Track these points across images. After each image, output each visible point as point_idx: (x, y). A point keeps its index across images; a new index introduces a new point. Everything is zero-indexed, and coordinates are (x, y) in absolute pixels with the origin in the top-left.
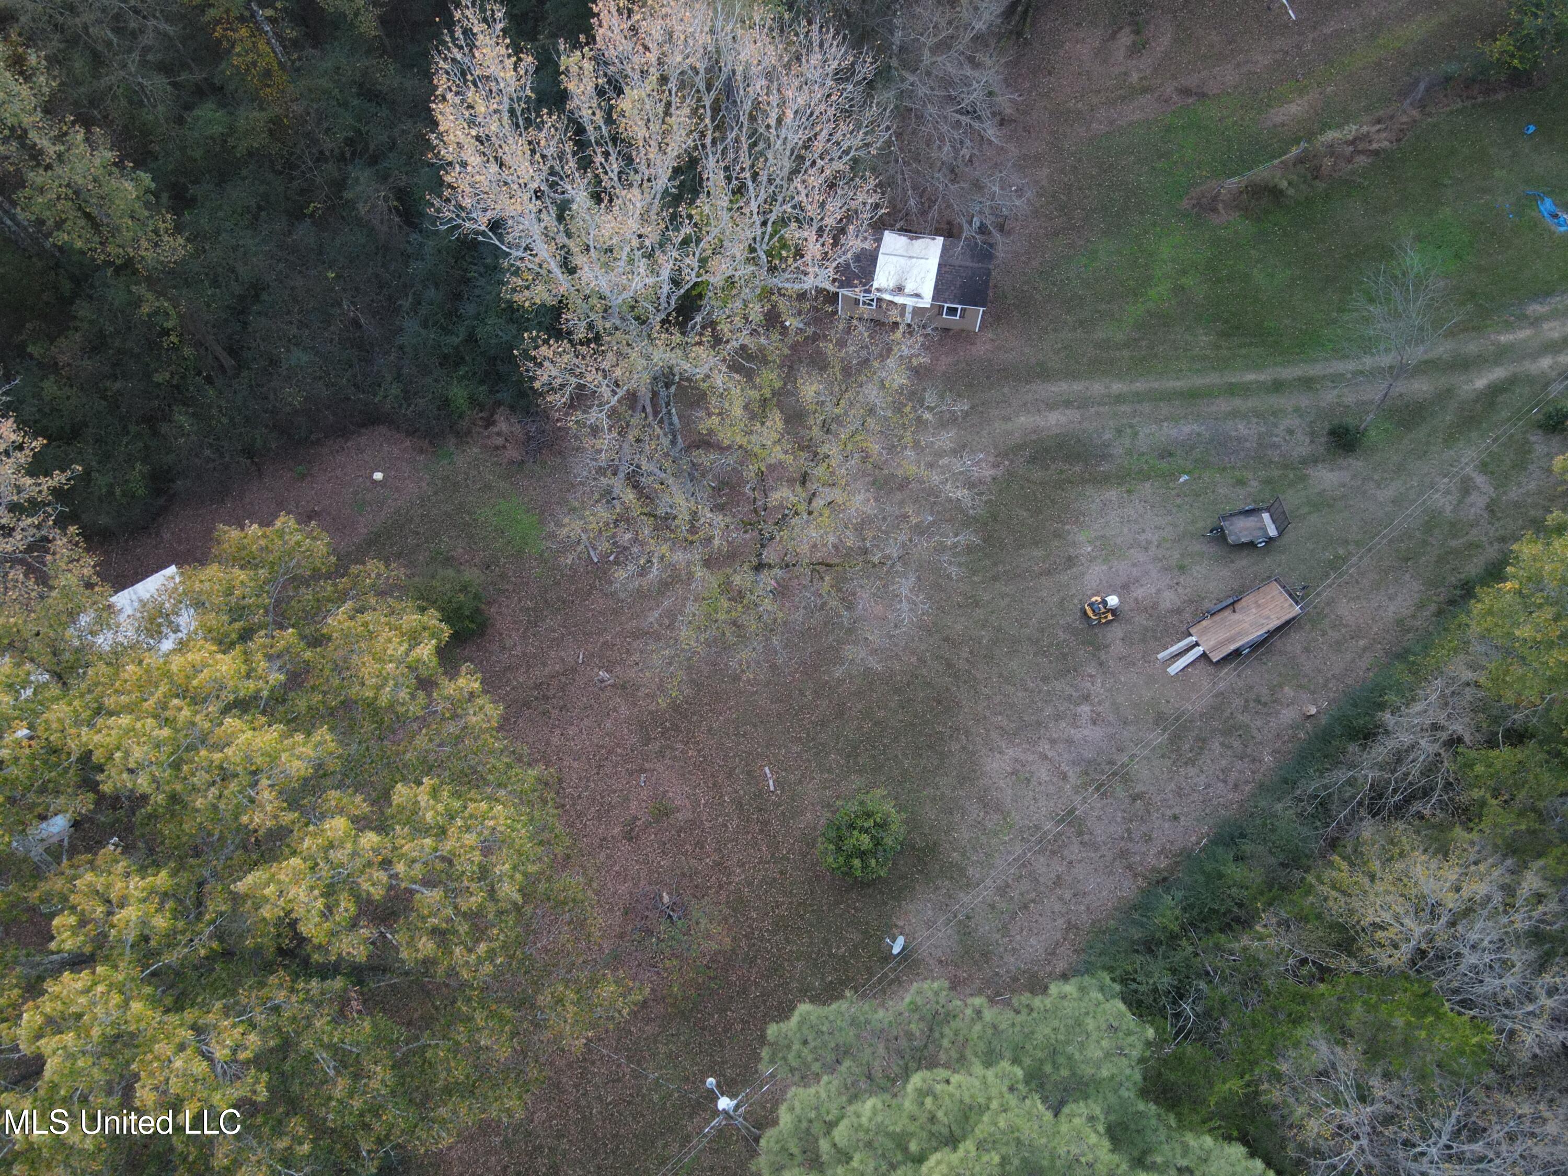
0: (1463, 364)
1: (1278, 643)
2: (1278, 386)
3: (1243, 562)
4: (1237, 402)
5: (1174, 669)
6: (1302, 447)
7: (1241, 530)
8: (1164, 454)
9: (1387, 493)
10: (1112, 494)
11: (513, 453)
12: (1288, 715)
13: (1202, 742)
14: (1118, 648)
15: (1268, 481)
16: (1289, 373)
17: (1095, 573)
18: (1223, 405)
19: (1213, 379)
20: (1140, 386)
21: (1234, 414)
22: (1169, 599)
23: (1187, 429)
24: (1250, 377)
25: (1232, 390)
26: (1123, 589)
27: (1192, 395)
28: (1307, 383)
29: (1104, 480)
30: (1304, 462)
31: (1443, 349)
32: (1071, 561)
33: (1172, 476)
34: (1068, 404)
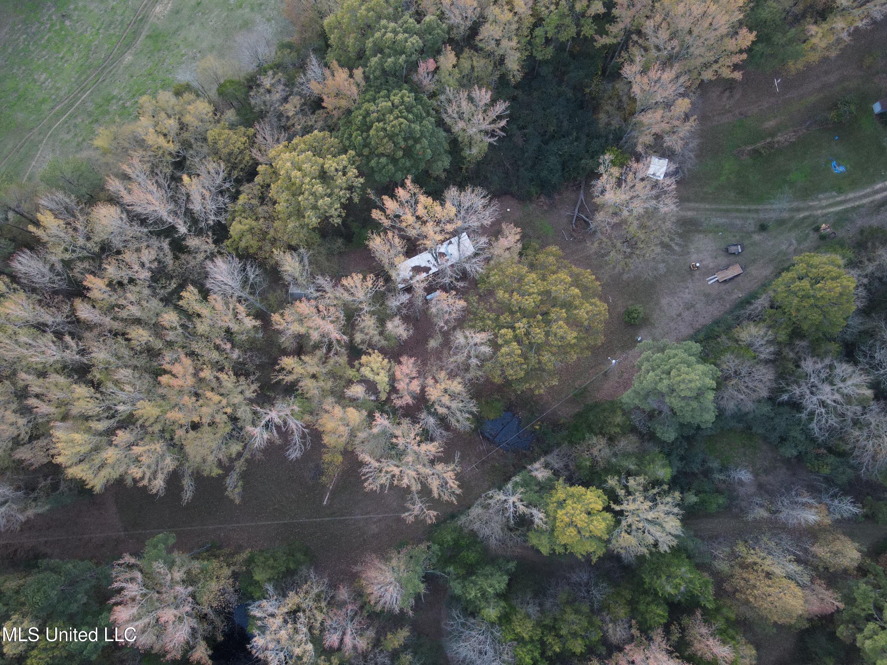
0: (798, 210)
1: (736, 279)
2: (749, 211)
3: (732, 257)
4: (738, 214)
5: (710, 283)
6: (752, 228)
7: (732, 249)
8: (717, 226)
9: (771, 243)
10: (701, 236)
11: (545, 208)
12: (735, 296)
13: (713, 301)
14: (697, 276)
15: (742, 237)
16: (753, 207)
17: (694, 257)
18: (734, 214)
19: (733, 206)
20: (713, 207)
21: (736, 217)
22: (711, 265)
23: (723, 220)
24: (743, 207)
25: (737, 210)
26: (701, 262)
27: (727, 211)
28: (757, 211)
29: (700, 232)
30: (752, 232)
31: (795, 205)
32: (688, 253)
33: (718, 232)
34: (694, 210)
